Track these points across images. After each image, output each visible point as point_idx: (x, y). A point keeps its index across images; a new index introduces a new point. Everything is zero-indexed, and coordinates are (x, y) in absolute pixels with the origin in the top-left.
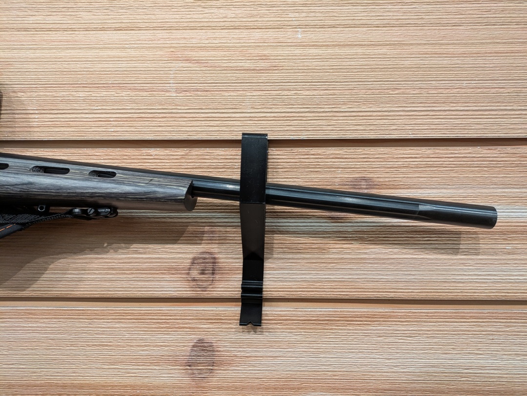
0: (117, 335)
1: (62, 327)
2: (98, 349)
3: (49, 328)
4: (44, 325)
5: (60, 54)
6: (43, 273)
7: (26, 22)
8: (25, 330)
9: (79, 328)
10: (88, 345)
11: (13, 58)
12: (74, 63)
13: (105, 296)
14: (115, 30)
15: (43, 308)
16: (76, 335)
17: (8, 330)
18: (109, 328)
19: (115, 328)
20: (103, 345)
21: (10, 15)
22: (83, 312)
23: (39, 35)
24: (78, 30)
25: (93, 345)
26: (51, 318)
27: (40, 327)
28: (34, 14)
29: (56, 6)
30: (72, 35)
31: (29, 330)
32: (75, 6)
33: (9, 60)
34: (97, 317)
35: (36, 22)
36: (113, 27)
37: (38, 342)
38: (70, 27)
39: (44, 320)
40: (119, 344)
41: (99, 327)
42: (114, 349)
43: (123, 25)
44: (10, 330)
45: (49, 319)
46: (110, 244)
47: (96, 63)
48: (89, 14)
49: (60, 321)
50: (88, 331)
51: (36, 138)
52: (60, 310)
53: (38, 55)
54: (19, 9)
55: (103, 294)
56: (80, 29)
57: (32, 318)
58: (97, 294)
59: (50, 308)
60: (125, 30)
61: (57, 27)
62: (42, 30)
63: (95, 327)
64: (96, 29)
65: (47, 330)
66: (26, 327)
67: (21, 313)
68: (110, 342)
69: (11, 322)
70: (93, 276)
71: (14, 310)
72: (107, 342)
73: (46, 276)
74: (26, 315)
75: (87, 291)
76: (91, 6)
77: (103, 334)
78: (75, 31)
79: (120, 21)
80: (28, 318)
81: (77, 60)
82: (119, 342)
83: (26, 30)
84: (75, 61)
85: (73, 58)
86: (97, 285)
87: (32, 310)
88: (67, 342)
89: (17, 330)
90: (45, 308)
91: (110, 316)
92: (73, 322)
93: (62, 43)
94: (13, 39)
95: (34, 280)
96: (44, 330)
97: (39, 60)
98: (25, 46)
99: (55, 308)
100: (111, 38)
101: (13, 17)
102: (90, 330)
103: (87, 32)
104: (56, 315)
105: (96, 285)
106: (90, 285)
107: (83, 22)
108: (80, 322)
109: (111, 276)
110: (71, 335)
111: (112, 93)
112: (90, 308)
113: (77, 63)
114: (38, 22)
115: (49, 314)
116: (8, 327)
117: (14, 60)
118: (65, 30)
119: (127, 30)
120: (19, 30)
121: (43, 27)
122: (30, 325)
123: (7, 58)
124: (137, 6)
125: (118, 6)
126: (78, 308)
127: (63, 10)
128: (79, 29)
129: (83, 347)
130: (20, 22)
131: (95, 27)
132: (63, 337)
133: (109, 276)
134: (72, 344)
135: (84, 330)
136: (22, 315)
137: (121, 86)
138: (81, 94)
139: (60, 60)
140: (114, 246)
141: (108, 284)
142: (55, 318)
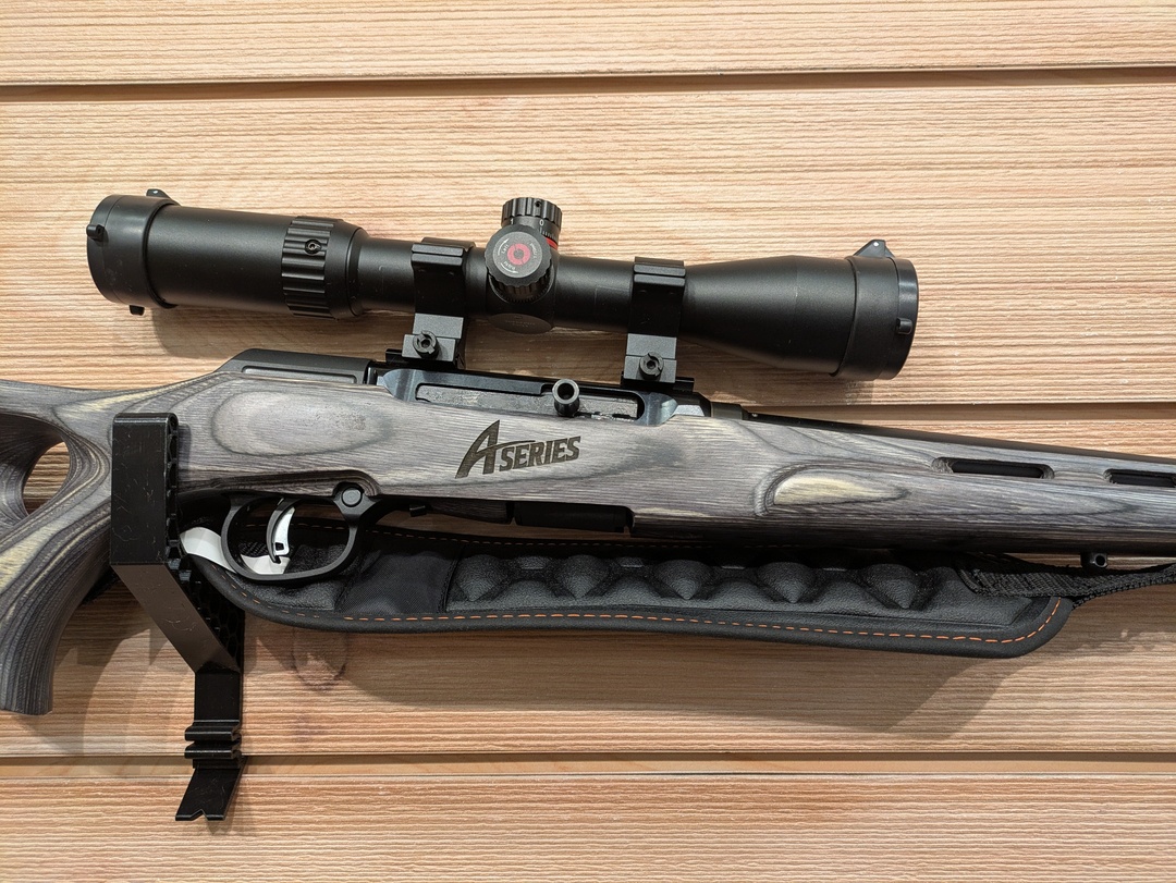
0: (1163, 838)
1: (1037, 820)
2: (1123, 870)
3: (1008, 821)
4: (997, 815)
5: (1003, 218)
6: (989, 699)
7: (927, 150)
8: (953, 827)
9: (1077, 821)
10: (1099, 861)
11: (899, 228)
12: (1035, 236)
13: (1129, 749)
14: (1121, 166)
15: (991, 777)
16: (1070, 838)
17: (916, 827)
18: (1144, 821)
19: (1160, 822)
20: (1134, 860)
21: (888, 136)
22: (1083, 784)
23: (956, 179)
24: (1039, 165)
25: (1111, 861)
26: (1012, 800)
27: (989, 820)
28: (941, 133)
29: (989, 116)
30: (1025, 178)
31: (963, 827)
32: (1031, 116)
33: (891, 232)
34: (1116, 796)
35: (946, 149)
36: (1116, 158)
37: (984, 852)
38: (1022, 160)
39: (996, 804)
40: (1171, 857)
41: (1122, 820)
42: (1160, 870)
43: (1140, 155)
44: (921, 827)
45: (1007, 801)
46: (1134, 632)
47: (1083, 238)
48: (1061, 131)
49: (1032, 807)
50: (1097, 827)
51: (956, 400)
52: (1031, 781)
53: (955, 219)
54: (911, 123)
55: (1127, 744)
56: (1045, 165)
57: (968, 800)
58: (1113, 743)
59: (1006, 777)
60: (1143, 166)
61: (993, 160)
62: (961, 165)
63: (1115, 820)
64: (1077, 165)
65: (1003, 827)
66: (957, 820)
67: (943, 787)
68: (1150, 853)
69: (921, 808)
70: (1100, 705)
71: (927, 781)
72: (1141, 854)
73: (996, 703)
74: (953, 793)
75: (1091, 737)
76: (1066, 115)
77: (1132, 835)
78: (1033, 168)
79: (1130, 147)
80: (960, 800)
81: (1041, 230)
82: (1170, 853)
83: (927, 166)
84: (1035, 233)
85: (1032, 226)
86: (1113, 724)
87: (967, 780)
88: (1050, 853)
89: (937, 827)
90: (996, 777)
91: (1145, 794)
92: (1061, 807)
93: (1005, 194)
94: (900, 186)
95: (969, 714)
96: (998, 827)
97: (956, 231)
98: (926, 202)
99: (1018, 777)
100: (1114, 182)
101: (898, 139)
102: (1101, 827)
103: (1062, 171)
104: (1022, 793)
105: (1108, 724)
106: (1096, 723)
107: (1051, 148)
108: (1077, 807)
109: (1141, 704)
110: (1058, 838)
111: (1122, 301)
112: (1099, 777)
113: (1040, 236)
114: (952, 149)
115: (1006, 790)
116: (916, 820)
117: (901, 232)
118: (1013, 166)
119: (1147, 166)
120: (911, 167)
121: (963, 160)
122: (965, 815)
123: (887, 228)
124: (1167, 113)
125: (1126, 114)
126: (1070, 777)
127: (1004, 123)
128: (1042, 165)
129: (1088, 864)
130: (913, 150)
131: (1075, 159)
132: (1041, 842)
133: (1135, 704)
134: (1064, 859)
135: (1088, 827)
136: (946, 793)
137: (1140, 288)
138: (1052, 304)
139: (1004, 230)
140: (1145, 636)
141: (1135, 722)
142: (1020, 800)
